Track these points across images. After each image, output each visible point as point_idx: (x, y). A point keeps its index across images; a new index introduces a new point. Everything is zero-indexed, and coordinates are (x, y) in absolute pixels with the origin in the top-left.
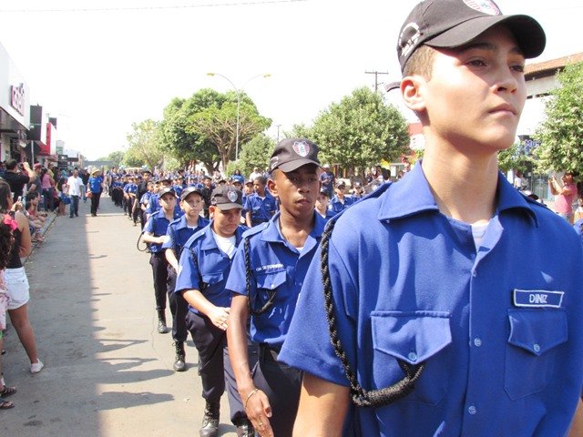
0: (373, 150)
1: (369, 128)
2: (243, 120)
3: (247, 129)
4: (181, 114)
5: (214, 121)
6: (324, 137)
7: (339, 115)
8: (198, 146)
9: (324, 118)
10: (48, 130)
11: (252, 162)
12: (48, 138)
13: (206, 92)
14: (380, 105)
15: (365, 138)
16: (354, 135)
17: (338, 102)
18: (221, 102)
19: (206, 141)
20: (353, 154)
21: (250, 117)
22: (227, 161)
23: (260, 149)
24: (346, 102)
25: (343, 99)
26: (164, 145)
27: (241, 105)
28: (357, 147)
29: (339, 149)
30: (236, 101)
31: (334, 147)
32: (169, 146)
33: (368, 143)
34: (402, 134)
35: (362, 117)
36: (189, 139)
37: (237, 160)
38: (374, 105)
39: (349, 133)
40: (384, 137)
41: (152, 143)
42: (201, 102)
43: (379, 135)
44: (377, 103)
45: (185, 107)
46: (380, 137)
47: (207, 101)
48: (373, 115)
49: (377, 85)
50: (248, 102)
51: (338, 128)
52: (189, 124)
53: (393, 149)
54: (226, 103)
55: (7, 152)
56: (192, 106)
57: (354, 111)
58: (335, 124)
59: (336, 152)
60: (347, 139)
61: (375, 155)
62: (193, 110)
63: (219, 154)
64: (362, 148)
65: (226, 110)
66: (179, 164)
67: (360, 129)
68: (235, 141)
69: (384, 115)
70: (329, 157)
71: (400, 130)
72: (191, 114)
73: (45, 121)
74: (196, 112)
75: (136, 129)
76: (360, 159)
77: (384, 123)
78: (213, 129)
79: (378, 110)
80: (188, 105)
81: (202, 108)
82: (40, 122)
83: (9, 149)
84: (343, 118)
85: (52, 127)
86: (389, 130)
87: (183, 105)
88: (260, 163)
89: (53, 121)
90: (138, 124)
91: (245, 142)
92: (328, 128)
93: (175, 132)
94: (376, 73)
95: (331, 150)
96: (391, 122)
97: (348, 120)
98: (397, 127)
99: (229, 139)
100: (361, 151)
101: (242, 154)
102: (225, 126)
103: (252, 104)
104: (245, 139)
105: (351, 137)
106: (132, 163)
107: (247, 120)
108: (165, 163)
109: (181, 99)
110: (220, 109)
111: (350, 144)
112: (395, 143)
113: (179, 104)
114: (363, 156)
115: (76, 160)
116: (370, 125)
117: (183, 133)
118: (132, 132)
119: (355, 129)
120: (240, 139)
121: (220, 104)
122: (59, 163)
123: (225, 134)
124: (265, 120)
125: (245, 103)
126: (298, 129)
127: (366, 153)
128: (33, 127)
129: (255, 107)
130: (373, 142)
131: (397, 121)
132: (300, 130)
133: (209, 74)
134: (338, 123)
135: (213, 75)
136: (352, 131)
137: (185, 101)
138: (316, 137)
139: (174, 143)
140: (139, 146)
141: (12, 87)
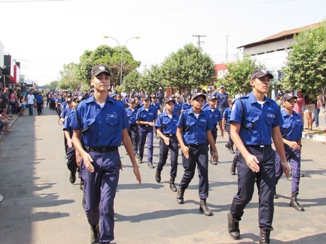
0: (195, 79)
1: (193, 67)
2: (124, 63)
3: (127, 68)
4: (90, 59)
5: (109, 63)
6: (168, 71)
7: (176, 60)
9: (168, 61)
10: (15, 69)
11: (129, 86)
12: (15, 73)
13: (104, 47)
14: (199, 54)
15: (191, 72)
16: (184, 71)
17: (176, 52)
18: (112, 52)
20: (184, 81)
22: (116, 86)
23: (133, 79)
24: (180, 52)
25: (179, 50)
26: (80, 77)
27: (123, 54)
28: (186, 77)
29: (176, 79)
30: (121, 52)
31: (173, 77)
32: (83, 77)
33: (193, 75)
34: (211, 70)
35: (189, 61)
37: (121, 85)
38: (196, 54)
39: (182, 70)
40: (202, 71)
41: (74, 76)
42: (101, 52)
43: (198, 70)
44: (197, 52)
45: (92, 56)
46: (199, 72)
47: (104, 52)
48: (195, 60)
49: (199, 43)
50: (128, 52)
51: (176, 67)
52: (94, 65)
53: (207, 78)
54: (115, 53)
56: (96, 55)
57: (185, 57)
58: (174, 64)
60: (181, 73)
61: (196, 82)
62: (96, 57)
64: (189, 78)
65: (115, 57)
66: (89, 88)
67: (188, 68)
68: (120, 74)
69: (201, 60)
70: (171, 83)
71: (210, 68)
72: (96, 59)
73: (13, 64)
74: (99, 58)
76: (188, 84)
77: (202, 64)
79: (198, 57)
80: (94, 54)
81: (102, 56)
82: (10, 65)
84: (178, 61)
85: (17, 67)
86: (205, 68)
88: (134, 86)
89: (18, 64)
90: (66, 65)
91: (126, 75)
92: (170, 67)
93: (87, 70)
94: (199, 36)
95: (172, 79)
96: (205, 63)
97: (181, 62)
98: (209, 66)
99: (117, 74)
100: (188, 80)
101: (124, 82)
102: (115, 66)
103: (130, 54)
104: (125, 73)
105: (183, 72)
106: (63, 87)
107: (127, 62)
108: (82, 87)
109: (89, 51)
110: (112, 56)
111: (182, 75)
112: (207, 75)
113: (88, 54)
114: (189, 82)
115: (31, 86)
116: (193, 65)
118: (63, 70)
119: (185, 67)
120: (123, 73)
121: (112, 54)
122: (21, 88)
123: (114, 71)
124: (137, 63)
125: (125, 53)
126: (154, 68)
127: (191, 80)
128: (5, 67)
129: (131, 56)
130: (195, 74)
131: (209, 63)
132: (155, 68)
133: (105, 37)
134: (176, 64)
135: (107, 37)
136: (183, 68)
137: (92, 52)
138: (163, 72)
139: (86, 75)
140: (67, 78)
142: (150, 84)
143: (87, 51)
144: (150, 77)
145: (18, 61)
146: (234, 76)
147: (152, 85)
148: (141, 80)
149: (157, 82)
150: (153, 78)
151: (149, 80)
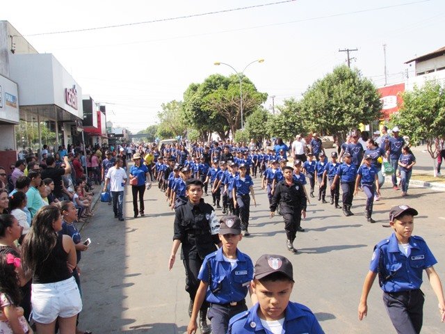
0: (353, 118)
1: (349, 100)
2: (245, 97)
3: (249, 104)
4: (197, 96)
5: (223, 99)
6: (312, 109)
7: (323, 90)
8: (211, 120)
9: (312, 93)
10: (99, 116)
11: (254, 131)
12: (99, 122)
13: (214, 78)
14: (356, 79)
15: (346, 108)
16: (336, 107)
17: (322, 78)
18: (226, 84)
19: (218, 116)
20: (337, 122)
21: (250, 94)
22: (235, 130)
23: (260, 120)
24: (328, 79)
25: (326, 77)
26: (185, 120)
27: (243, 85)
28: (340, 115)
29: (325, 119)
30: (238, 83)
31: (320, 117)
32: (189, 121)
33: (349, 112)
34: (376, 102)
35: (342, 91)
36: (204, 115)
37: (243, 129)
38: (352, 80)
39: (333, 105)
40: (362, 105)
41: (178, 118)
42: (212, 85)
43: (357, 105)
44: (354, 78)
45: (199, 91)
46: (358, 107)
47: (216, 84)
48: (351, 89)
49: (349, 60)
50: (247, 82)
51: (323, 102)
52: (204, 103)
53: (370, 115)
54: (230, 84)
55: (69, 136)
56: (205, 89)
57: (335, 86)
58: (320, 98)
59: (323, 121)
60: (331, 110)
61: (355, 121)
62: (205, 92)
63: (228, 124)
64: (344, 117)
65: (231, 90)
66: (199, 134)
67: (341, 101)
68: (240, 113)
69: (360, 88)
70: (317, 125)
71: (374, 99)
72: (205, 95)
73: (95, 109)
74: (208, 93)
76: (343, 126)
77: (361, 94)
78: (223, 106)
79: (355, 84)
80: (202, 88)
81: (213, 90)
82: (91, 112)
83: (70, 134)
84: (326, 93)
85: (102, 114)
86: (366, 100)
87: (198, 90)
88: (261, 131)
89: (103, 109)
91: (248, 114)
92: (315, 102)
93: (193, 110)
94: (348, 51)
95: (319, 120)
96: (366, 93)
97: (330, 95)
98: (372, 96)
99: (236, 113)
100: (343, 120)
101: (247, 124)
102: (232, 103)
103: (251, 83)
104: (248, 112)
105: (334, 109)
106: (166, 135)
107: (249, 96)
109: (196, 83)
110: (227, 89)
111: (334, 114)
112: (370, 111)
113: (195, 89)
114: (345, 123)
115: (122, 135)
116: (349, 97)
117: (199, 110)
118: (161, 111)
119: (337, 101)
120: (244, 111)
121: (227, 86)
122: (109, 140)
123: (232, 109)
124: (262, 95)
125: (245, 84)
126: (289, 103)
127: (347, 120)
128: (85, 117)
129: (253, 85)
130: (352, 111)
131: (371, 92)
132: (291, 104)
133: (216, 64)
134: (323, 97)
135: (219, 64)
136: (334, 103)
137: (199, 85)
138: (305, 110)
139: (193, 118)
140: (167, 121)
141: (66, 89)
142: (283, 127)
143: (193, 84)
144: (284, 117)
145: (103, 105)
146: (416, 111)
147: (287, 128)
149: (294, 124)
150: (288, 118)
151: (282, 121)
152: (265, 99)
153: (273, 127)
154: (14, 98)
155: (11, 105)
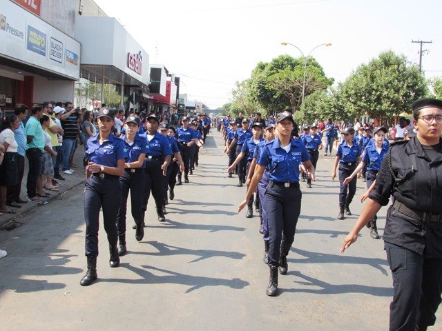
0: (391, 104)
1: (390, 85)
2: (308, 80)
3: (312, 87)
4: (263, 74)
5: (288, 80)
6: (353, 92)
7: (366, 75)
8: (275, 99)
10: (169, 85)
11: (309, 112)
12: (168, 91)
13: (283, 58)
14: (401, 66)
15: (385, 93)
16: (377, 91)
17: (367, 64)
18: (293, 64)
19: (282, 96)
20: (376, 106)
21: (316, 77)
22: (295, 111)
24: (374, 64)
25: (371, 61)
26: (251, 98)
27: (310, 68)
28: (379, 100)
29: (365, 102)
31: (361, 100)
32: (254, 99)
33: (388, 98)
34: (418, 89)
35: (383, 77)
36: (269, 93)
38: (396, 66)
39: (373, 89)
40: (402, 92)
42: (278, 65)
43: (397, 91)
44: (399, 65)
45: (267, 69)
47: (283, 65)
48: (395, 75)
49: (421, 52)
50: (316, 65)
51: (364, 86)
52: (269, 82)
54: (298, 66)
56: (272, 69)
57: (378, 71)
58: (362, 81)
59: (363, 104)
60: (371, 94)
61: (393, 107)
62: (272, 72)
63: (290, 105)
64: (383, 101)
65: (297, 71)
66: (266, 113)
67: (382, 86)
68: (302, 95)
69: (404, 75)
71: (417, 87)
72: (271, 74)
74: (275, 73)
75: (239, 86)
76: (381, 110)
77: (403, 81)
78: (287, 86)
79: (399, 71)
80: (269, 67)
81: (279, 70)
82: (160, 80)
84: (369, 77)
85: (172, 83)
86: (408, 87)
87: (266, 68)
88: (316, 112)
89: (178, 81)
90: (240, 83)
92: (356, 85)
93: (258, 88)
94: (421, 42)
95: (358, 103)
96: (410, 80)
97: (373, 78)
98: (415, 84)
99: (299, 94)
100: (381, 104)
101: (303, 106)
102: (295, 85)
103: (319, 67)
104: (307, 93)
105: (374, 93)
107: (313, 79)
109: (264, 63)
110: (292, 70)
111: (373, 98)
113: (262, 67)
114: (383, 108)
115: (194, 108)
116: (390, 82)
117: (264, 88)
118: (236, 88)
119: (378, 86)
121: (293, 67)
123: (296, 90)
124: (328, 80)
125: (313, 67)
127: (385, 105)
129: (321, 69)
130: (392, 97)
131: (415, 80)
133: (283, 44)
134: (364, 81)
135: (286, 44)
136: (375, 87)
137: (267, 64)
138: (347, 92)
139: (258, 96)
140: (241, 99)
141: (129, 54)
142: (333, 109)
143: (261, 62)
144: (334, 99)
145: (177, 76)
147: (336, 111)
148: (323, 103)
150: (339, 100)
151: (332, 103)
152: (331, 84)
153: (322, 108)
154: (75, 56)
155: (71, 62)
